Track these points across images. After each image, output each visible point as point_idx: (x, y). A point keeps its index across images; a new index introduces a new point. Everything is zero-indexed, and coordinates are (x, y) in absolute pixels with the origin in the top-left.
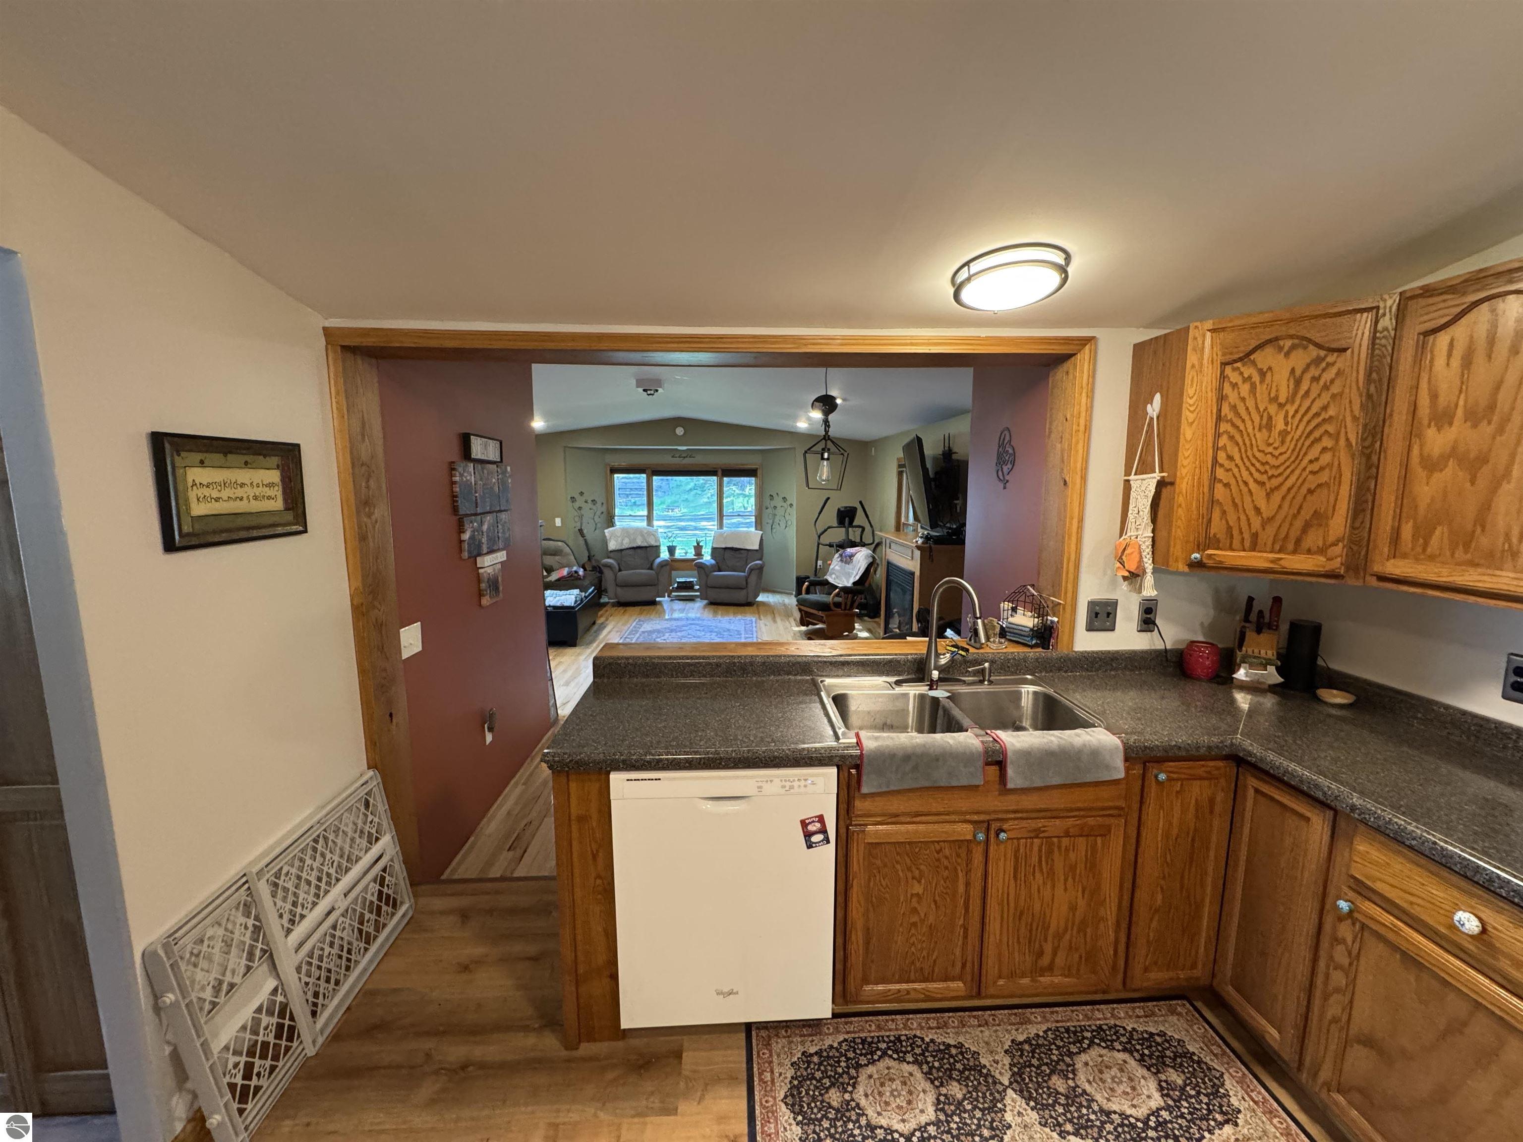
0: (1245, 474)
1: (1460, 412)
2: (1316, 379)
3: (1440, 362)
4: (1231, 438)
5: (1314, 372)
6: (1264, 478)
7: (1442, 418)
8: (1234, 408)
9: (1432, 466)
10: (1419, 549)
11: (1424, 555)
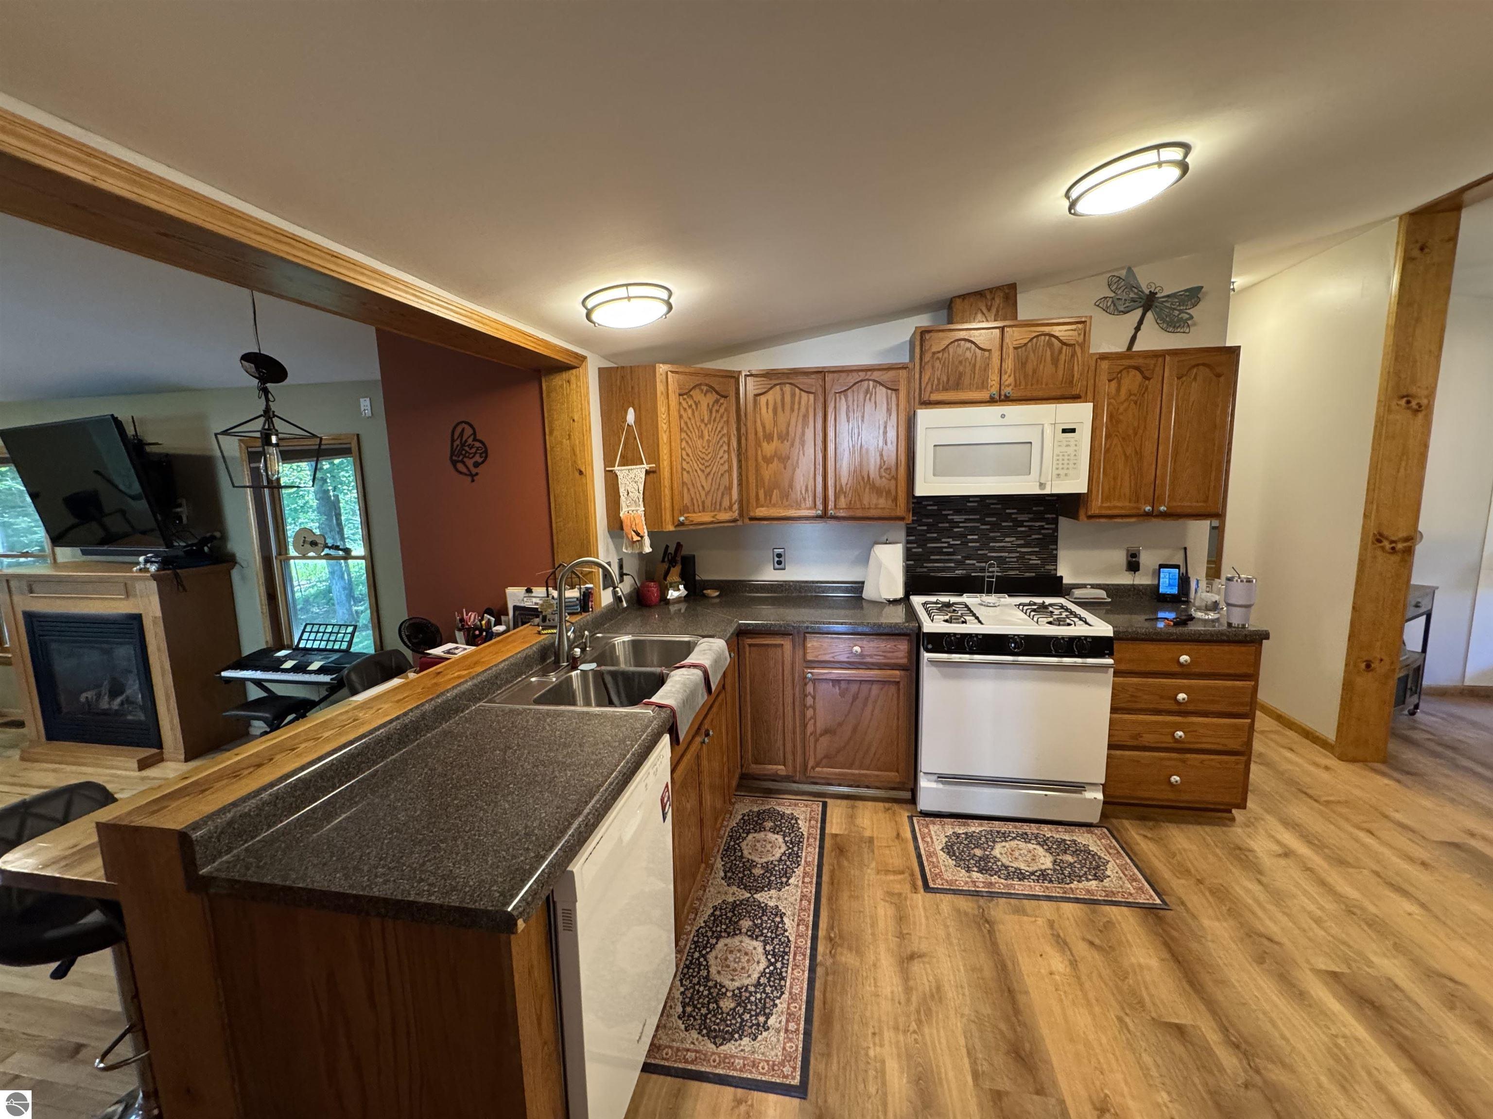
0: (695, 465)
1: (775, 435)
2: (717, 411)
3: (764, 410)
4: (687, 442)
5: (716, 407)
6: (703, 467)
7: (769, 438)
8: (686, 423)
9: (768, 461)
10: (768, 501)
11: (770, 504)
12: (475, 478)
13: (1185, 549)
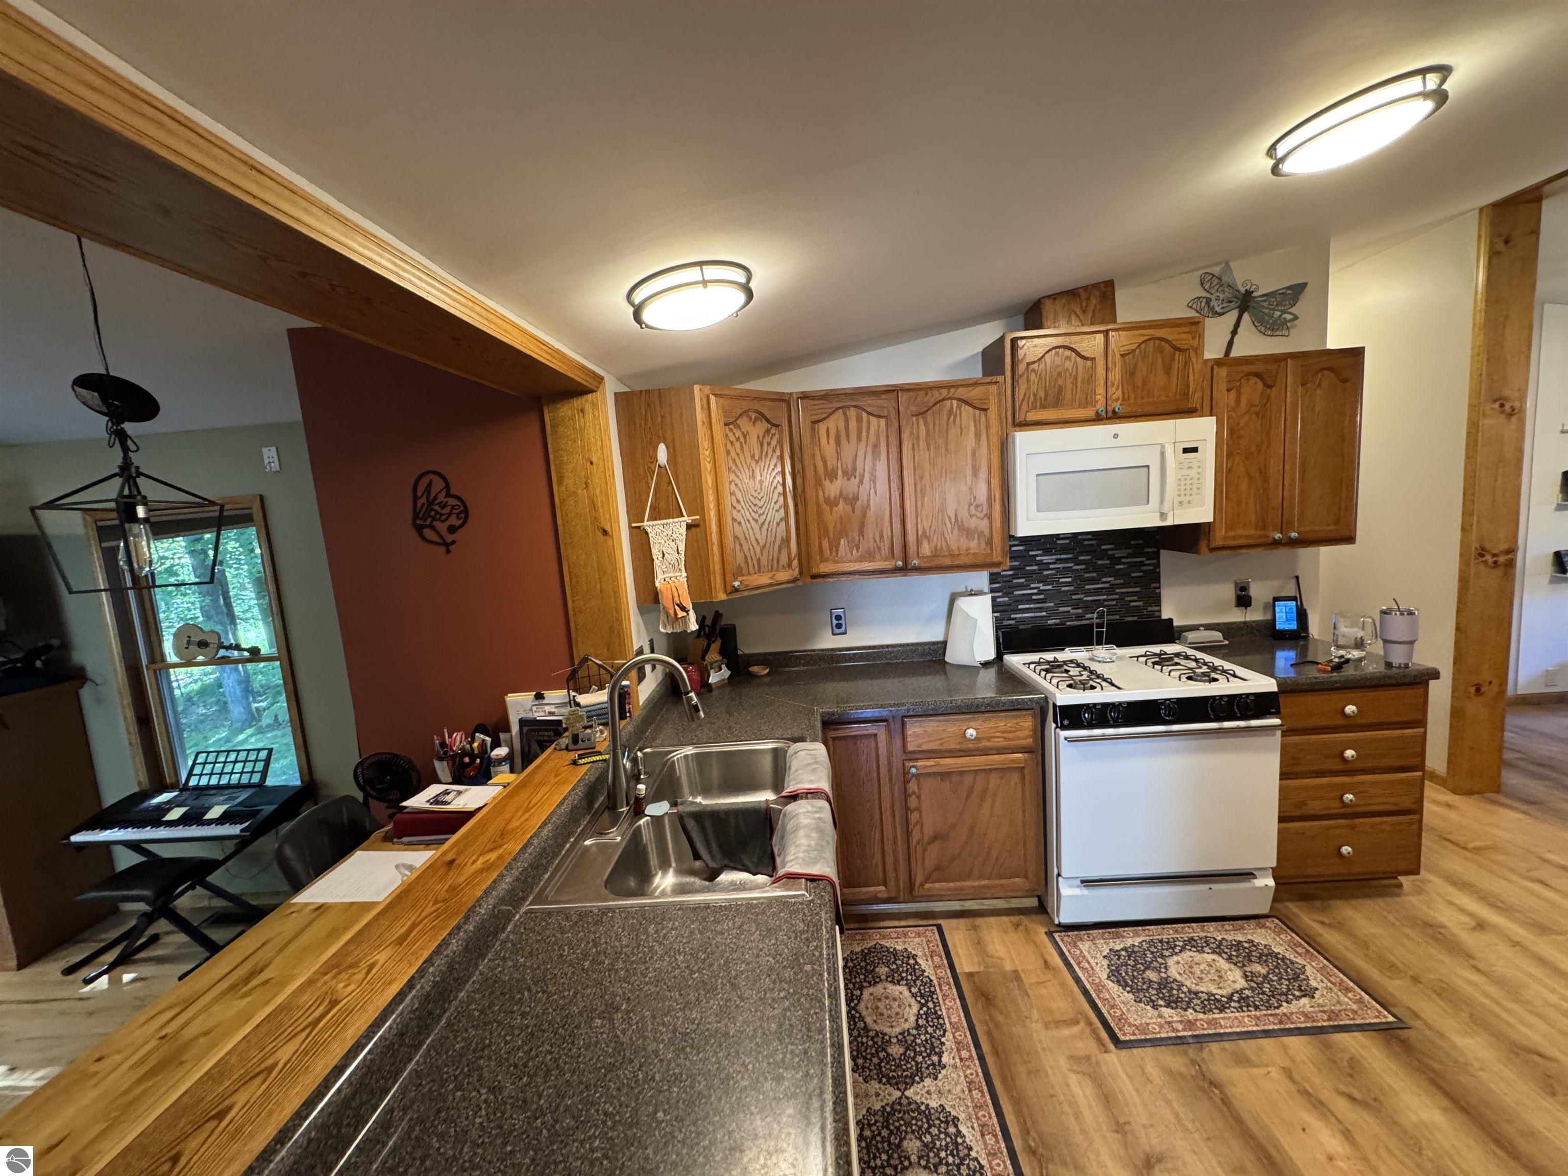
12: (451, 548)
13: (1297, 578)
